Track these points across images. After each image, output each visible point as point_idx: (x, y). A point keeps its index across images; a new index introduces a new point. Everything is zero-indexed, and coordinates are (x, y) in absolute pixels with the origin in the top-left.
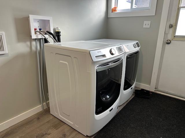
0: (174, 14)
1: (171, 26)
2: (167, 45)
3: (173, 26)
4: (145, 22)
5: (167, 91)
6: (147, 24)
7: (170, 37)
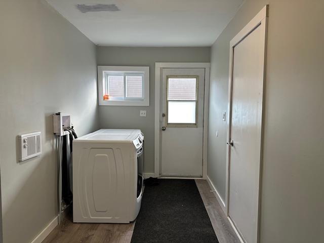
0: (164, 105)
1: (164, 115)
2: (163, 132)
3: (165, 115)
4: (141, 112)
5: (170, 174)
6: (143, 113)
7: (164, 125)
